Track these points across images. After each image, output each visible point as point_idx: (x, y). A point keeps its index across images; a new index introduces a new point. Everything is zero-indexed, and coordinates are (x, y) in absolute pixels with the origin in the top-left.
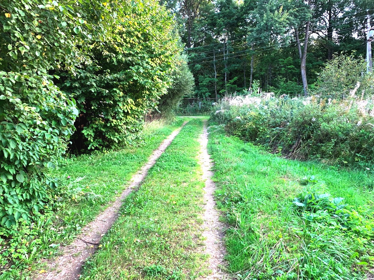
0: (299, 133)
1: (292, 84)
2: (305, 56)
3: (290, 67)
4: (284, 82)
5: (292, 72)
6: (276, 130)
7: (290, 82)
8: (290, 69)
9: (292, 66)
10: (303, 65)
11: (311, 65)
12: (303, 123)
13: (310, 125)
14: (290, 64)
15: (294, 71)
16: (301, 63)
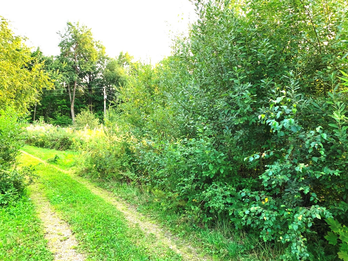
0: (62, 143)
1: (65, 118)
2: (74, 101)
3: (64, 106)
4: (60, 116)
5: (65, 109)
6: (53, 142)
7: (64, 116)
8: (64, 107)
9: (65, 106)
10: (72, 106)
11: (78, 106)
12: (64, 139)
13: (66, 139)
14: (64, 104)
15: (66, 109)
16: (71, 104)
